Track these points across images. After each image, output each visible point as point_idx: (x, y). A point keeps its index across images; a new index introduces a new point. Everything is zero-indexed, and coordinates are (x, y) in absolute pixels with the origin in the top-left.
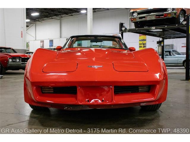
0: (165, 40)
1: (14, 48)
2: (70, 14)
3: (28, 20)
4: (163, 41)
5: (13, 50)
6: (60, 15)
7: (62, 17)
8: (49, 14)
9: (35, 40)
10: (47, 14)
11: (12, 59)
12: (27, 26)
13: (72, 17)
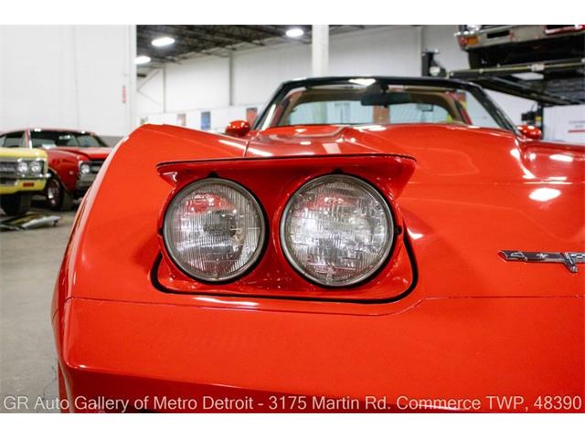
0: (547, 111)
1: (98, 134)
2: (257, 42)
3: (145, 60)
4: (540, 113)
5: (97, 138)
6: (230, 43)
7: (234, 49)
8: (202, 41)
9: (162, 111)
10: (195, 40)
11: (91, 165)
12: (141, 76)
13: (262, 48)
